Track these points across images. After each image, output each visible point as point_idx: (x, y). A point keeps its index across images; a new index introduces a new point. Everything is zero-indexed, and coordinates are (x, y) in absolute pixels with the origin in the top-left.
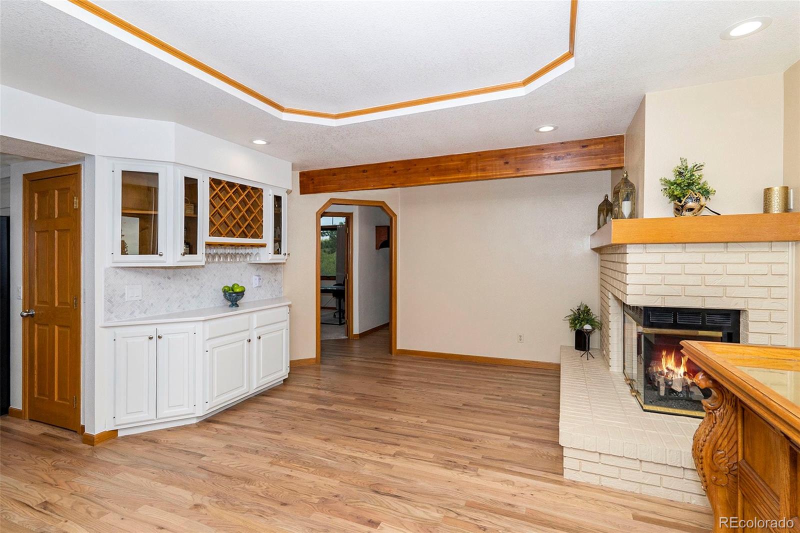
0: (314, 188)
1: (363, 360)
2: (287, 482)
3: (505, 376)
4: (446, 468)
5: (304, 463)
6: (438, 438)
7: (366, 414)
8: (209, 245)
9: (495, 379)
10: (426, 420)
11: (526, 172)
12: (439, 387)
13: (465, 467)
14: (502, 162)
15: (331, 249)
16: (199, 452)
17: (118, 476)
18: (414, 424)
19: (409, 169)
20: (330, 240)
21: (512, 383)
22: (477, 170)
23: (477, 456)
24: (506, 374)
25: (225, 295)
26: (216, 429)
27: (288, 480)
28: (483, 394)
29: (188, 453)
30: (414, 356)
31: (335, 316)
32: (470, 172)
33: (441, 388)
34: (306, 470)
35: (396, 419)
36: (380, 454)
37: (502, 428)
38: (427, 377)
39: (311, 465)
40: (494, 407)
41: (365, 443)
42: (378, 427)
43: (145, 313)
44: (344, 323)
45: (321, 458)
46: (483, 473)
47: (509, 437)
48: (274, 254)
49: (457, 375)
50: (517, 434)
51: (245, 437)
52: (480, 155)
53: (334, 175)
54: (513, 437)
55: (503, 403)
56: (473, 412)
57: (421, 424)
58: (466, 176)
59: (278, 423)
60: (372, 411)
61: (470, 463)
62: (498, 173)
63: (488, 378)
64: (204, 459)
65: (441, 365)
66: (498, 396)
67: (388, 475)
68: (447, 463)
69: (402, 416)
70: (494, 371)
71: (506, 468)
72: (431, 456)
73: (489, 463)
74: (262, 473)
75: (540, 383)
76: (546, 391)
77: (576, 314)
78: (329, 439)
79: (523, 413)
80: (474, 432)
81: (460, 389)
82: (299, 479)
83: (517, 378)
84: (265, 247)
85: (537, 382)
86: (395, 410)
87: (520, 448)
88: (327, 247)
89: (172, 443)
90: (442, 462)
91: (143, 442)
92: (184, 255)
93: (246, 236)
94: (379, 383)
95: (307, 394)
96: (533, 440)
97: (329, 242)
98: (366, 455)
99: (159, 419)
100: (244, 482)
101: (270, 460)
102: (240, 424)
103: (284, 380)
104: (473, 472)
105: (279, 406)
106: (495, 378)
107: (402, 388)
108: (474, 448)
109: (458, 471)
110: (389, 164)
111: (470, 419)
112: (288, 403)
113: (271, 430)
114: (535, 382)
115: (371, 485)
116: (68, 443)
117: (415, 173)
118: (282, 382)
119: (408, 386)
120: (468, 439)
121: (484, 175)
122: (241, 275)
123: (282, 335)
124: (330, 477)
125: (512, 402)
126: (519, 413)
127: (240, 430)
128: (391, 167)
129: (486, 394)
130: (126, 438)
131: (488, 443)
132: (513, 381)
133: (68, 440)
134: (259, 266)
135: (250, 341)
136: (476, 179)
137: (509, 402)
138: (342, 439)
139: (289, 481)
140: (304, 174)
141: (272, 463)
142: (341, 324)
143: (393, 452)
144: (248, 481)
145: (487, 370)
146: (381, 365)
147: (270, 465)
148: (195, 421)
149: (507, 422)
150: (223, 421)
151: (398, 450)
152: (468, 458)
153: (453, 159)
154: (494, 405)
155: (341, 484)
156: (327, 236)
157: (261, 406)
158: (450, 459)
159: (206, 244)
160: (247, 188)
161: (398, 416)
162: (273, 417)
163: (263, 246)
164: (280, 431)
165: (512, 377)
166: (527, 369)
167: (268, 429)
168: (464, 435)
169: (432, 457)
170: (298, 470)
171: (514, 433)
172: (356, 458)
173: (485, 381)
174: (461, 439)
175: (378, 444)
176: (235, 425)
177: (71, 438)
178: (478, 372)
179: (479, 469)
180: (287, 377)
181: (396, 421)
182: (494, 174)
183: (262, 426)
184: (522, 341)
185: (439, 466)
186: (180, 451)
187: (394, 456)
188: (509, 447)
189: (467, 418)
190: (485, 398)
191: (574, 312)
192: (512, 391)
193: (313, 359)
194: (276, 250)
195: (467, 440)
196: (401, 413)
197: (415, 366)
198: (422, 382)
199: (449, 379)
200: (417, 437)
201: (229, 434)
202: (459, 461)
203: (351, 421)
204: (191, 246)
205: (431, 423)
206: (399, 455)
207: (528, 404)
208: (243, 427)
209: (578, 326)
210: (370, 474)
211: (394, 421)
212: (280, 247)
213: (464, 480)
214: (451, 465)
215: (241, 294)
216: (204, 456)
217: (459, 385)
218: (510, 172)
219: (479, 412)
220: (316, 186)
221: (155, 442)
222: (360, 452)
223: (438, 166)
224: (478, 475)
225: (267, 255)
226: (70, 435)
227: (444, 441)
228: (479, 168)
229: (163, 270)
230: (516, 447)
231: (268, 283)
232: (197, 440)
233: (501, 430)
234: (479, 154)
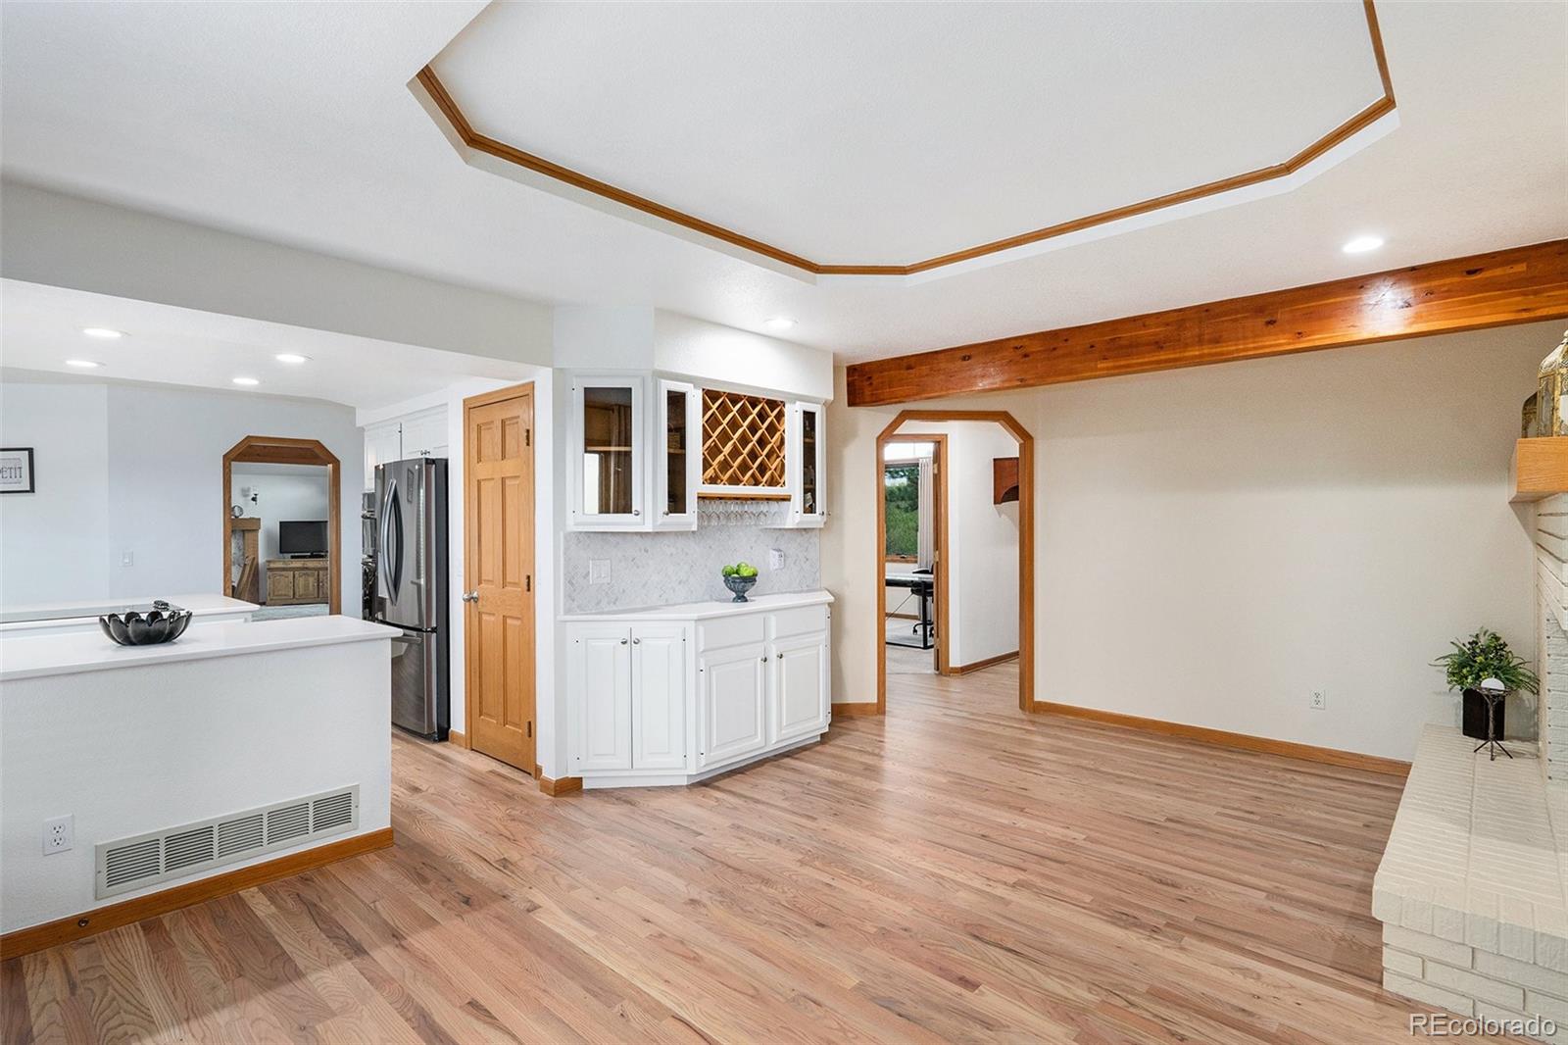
0: (872, 394)
1: (965, 714)
2: (826, 894)
3: (1274, 777)
4: (1114, 923)
5: (853, 870)
6: (1105, 870)
7: (966, 809)
8: (702, 498)
9: (1247, 780)
10: (1084, 837)
11: (1318, 339)
12: (1118, 780)
13: (1155, 930)
14: (1261, 321)
15: (909, 502)
16: (694, 828)
17: (587, 842)
18: (1057, 839)
19: (1055, 349)
20: (908, 485)
21: (1290, 792)
22: (1200, 342)
23: (1187, 917)
24: (1279, 774)
25: (726, 581)
26: (716, 798)
27: (826, 890)
28: (1216, 805)
29: (678, 826)
30: (1070, 717)
31: (915, 631)
32: (1186, 346)
33: (1121, 783)
34: (858, 883)
35: (1023, 826)
36: (988, 879)
37: (1250, 874)
38: (1093, 760)
39: (865, 876)
40: (1238, 833)
41: (960, 856)
42: (986, 834)
43: (615, 603)
44: (932, 647)
45: (882, 868)
46: (1192, 945)
47: (1265, 894)
48: (804, 512)
49: (1161, 763)
50: (1283, 890)
51: (760, 817)
52: (1207, 311)
53: (909, 368)
54: (1271, 895)
55: (1262, 828)
56: (1188, 835)
57: (1073, 841)
58: (1177, 355)
59: (811, 803)
60: (976, 805)
61: (1168, 925)
62: (1252, 345)
63: (1232, 777)
64: (700, 838)
65: (1127, 739)
66: (1252, 813)
67: (999, 915)
68: (1117, 915)
69: (1034, 823)
70: (1248, 763)
71: (1247, 947)
72: (1088, 899)
73: (1210, 931)
74: (787, 874)
75: (1365, 800)
76: (1373, 818)
77: (1464, 652)
78: (896, 841)
79: (1306, 854)
80: (1184, 873)
81: (1164, 789)
82: (845, 893)
83: (1303, 784)
84: (789, 500)
85: (1356, 798)
86: (1022, 810)
87: (1287, 917)
88: (903, 499)
89: (655, 810)
90: (1107, 912)
91: (616, 802)
92: (667, 514)
93: (757, 483)
94: (995, 759)
95: (861, 763)
96: (1321, 908)
97: (905, 488)
98: (962, 876)
99: (637, 769)
100: (760, 881)
101: (800, 857)
102: (752, 795)
103: (822, 735)
104: (1173, 942)
105: (812, 777)
106: (1250, 777)
107: (1040, 772)
108: (1180, 900)
109: (1141, 934)
110: (1013, 341)
111: (1179, 848)
112: (829, 773)
113: (801, 812)
114: (1351, 797)
115: (967, 924)
116: (522, 788)
117: (1064, 356)
118: (819, 739)
119: (1054, 772)
120: (1169, 882)
121: (1218, 350)
122: (752, 548)
123: (818, 654)
124: (896, 899)
125: (1284, 829)
126: (1297, 852)
127: (752, 805)
128: (1016, 348)
129: (1224, 807)
130: (595, 792)
131: (1212, 896)
132: (1295, 789)
133: (521, 784)
134: (778, 533)
135: (765, 660)
136: (1199, 361)
137: (1279, 828)
138: (920, 844)
139: (828, 892)
140: (855, 369)
141: (802, 863)
142: (926, 647)
143: (1012, 880)
144: (766, 882)
145: (1231, 760)
146: (1001, 728)
147: (799, 864)
148: (685, 782)
149: (1262, 865)
150: (727, 788)
151: (1022, 877)
152: (1164, 915)
153: (1147, 323)
154: (1239, 829)
155: (915, 913)
156: (902, 476)
157: (783, 773)
158: (1126, 910)
159: (699, 497)
160: (760, 403)
161: (1025, 820)
162: (803, 792)
163: (787, 499)
164: (815, 816)
165: (1292, 780)
166: (1332, 767)
167: (796, 810)
168: (1163, 874)
169: (1088, 901)
170: (843, 879)
171: (1277, 887)
172: (942, 877)
173: (1226, 782)
174: (1154, 880)
175: (985, 863)
176: (745, 797)
177: (524, 782)
178: (1211, 762)
179: (1186, 938)
180: (827, 730)
181: (1024, 830)
182: (1241, 347)
183: (785, 804)
184: (1321, 706)
185: (1101, 919)
186: (666, 822)
187: (1014, 886)
188: (1260, 910)
189: (1174, 845)
190: (1218, 814)
191: (1460, 649)
192: (1289, 808)
193: (873, 704)
194: (807, 505)
195: (1167, 884)
196: (1033, 817)
197: (1071, 736)
198: (1083, 768)
199: (1142, 767)
200: (1064, 863)
201: (735, 808)
202: (1143, 916)
203: (938, 817)
204: (677, 501)
205: (1092, 842)
206: (1023, 887)
207: (1323, 838)
208: (757, 801)
209: (1469, 680)
210: (968, 908)
211: (1019, 828)
212: (814, 501)
213: (1151, 951)
214: (1127, 920)
215: (751, 579)
216: (701, 834)
217: (1165, 783)
218: (1283, 341)
219: (1202, 837)
220: (877, 390)
221: (632, 805)
222: (951, 869)
223: (1115, 339)
224: (1182, 949)
225: (793, 515)
226: (522, 777)
227: (1116, 877)
228: (1206, 337)
229: (638, 537)
230: (1275, 913)
231: (795, 563)
232: (686, 808)
233: (1246, 878)
234: (1206, 309)
